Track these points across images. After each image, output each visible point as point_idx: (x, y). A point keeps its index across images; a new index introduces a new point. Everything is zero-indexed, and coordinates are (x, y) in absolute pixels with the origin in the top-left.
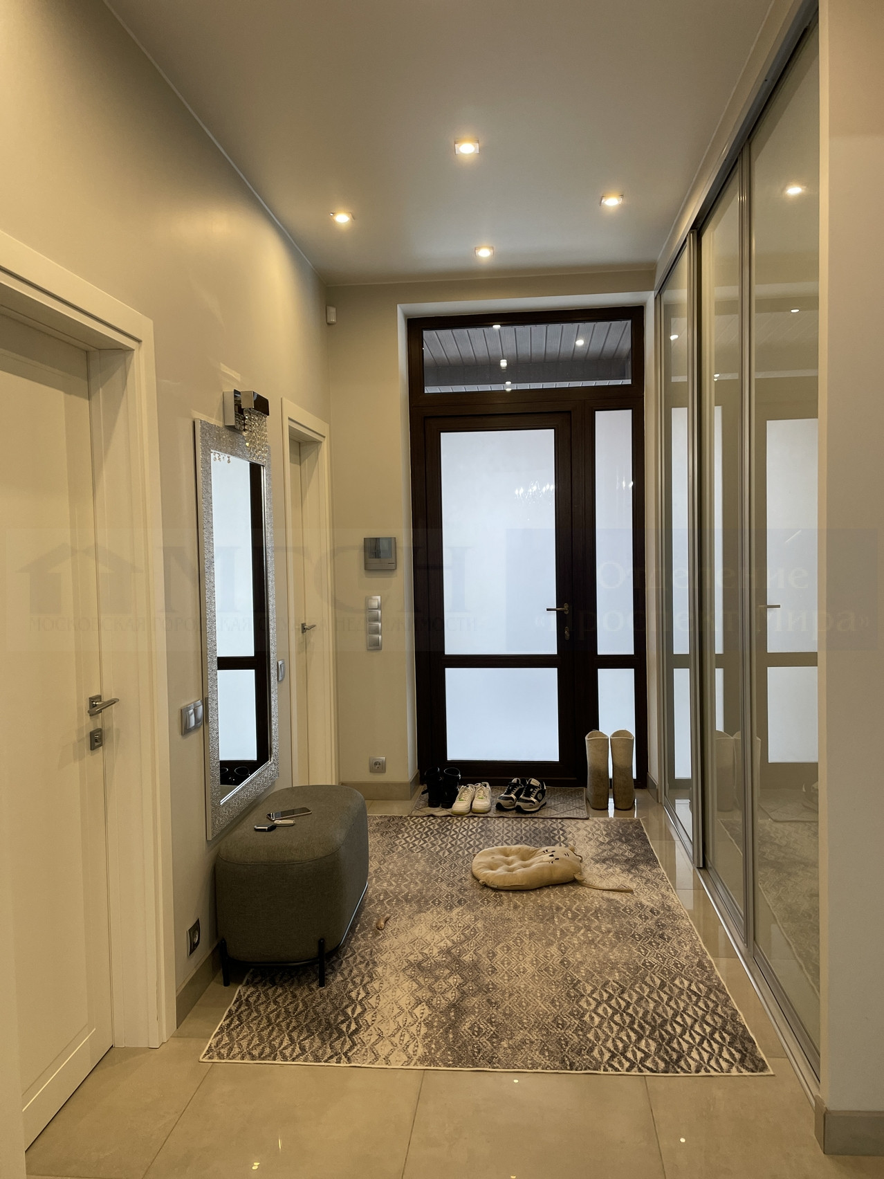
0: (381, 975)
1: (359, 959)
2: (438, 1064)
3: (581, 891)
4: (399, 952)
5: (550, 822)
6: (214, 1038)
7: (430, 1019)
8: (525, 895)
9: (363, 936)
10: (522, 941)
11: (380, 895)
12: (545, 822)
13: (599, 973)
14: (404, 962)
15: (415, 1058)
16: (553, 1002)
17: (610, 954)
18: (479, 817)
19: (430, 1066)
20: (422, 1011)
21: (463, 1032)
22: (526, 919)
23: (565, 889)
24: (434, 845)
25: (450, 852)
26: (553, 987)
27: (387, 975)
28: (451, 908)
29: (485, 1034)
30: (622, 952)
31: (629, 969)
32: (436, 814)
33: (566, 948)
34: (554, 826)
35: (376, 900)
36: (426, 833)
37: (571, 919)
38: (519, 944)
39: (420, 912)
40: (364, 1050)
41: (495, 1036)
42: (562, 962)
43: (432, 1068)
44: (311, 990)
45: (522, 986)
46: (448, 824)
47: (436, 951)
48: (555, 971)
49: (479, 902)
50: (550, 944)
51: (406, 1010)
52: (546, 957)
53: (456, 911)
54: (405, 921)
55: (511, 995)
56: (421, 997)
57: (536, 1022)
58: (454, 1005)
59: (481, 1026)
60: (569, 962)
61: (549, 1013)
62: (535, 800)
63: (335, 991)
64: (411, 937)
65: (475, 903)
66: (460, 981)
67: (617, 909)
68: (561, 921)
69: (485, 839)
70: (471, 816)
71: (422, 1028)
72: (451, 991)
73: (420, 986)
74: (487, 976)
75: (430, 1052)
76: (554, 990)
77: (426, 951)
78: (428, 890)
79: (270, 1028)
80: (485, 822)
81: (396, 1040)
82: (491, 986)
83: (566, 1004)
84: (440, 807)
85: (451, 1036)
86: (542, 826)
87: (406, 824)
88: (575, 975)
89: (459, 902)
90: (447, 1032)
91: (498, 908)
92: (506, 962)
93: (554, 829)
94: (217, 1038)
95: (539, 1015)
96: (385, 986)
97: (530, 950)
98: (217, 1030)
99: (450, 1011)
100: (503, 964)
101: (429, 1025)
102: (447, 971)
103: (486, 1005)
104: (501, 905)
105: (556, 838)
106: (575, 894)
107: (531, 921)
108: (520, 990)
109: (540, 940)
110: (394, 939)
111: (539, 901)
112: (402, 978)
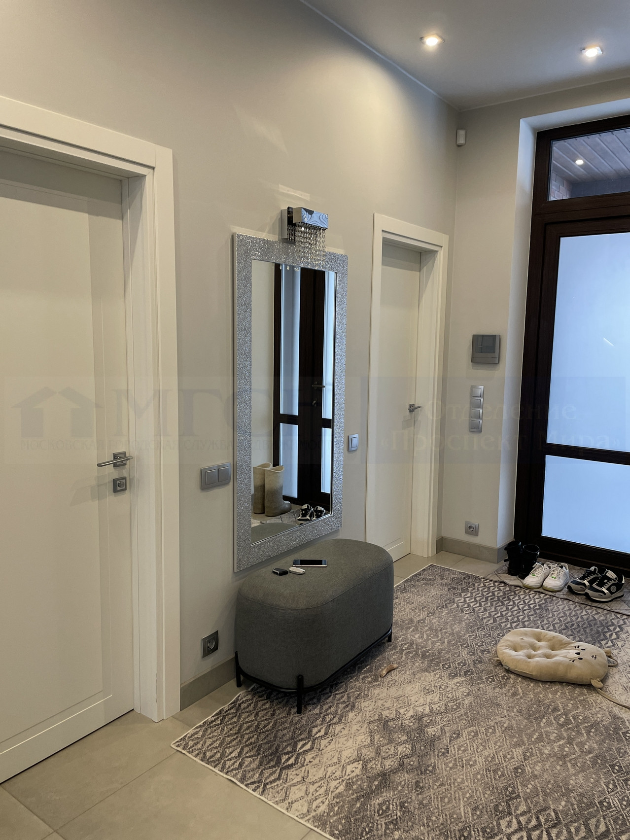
0: (349, 721)
1: (345, 698)
2: (326, 828)
3: (592, 697)
4: (380, 703)
5: (613, 616)
6: (194, 729)
7: (354, 780)
8: (532, 685)
9: (364, 679)
10: (494, 732)
11: (405, 644)
12: (608, 616)
13: (546, 795)
14: (377, 715)
15: (313, 814)
16: (476, 809)
17: (574, 778)
18: (546, 595)
19: (318, 828)
20: (355, 770)
21: (371, 806)
22: (515, 710)
23: (577, 691)
24: (485, 610)
25: (495, 621)
26: (488, 792)
27: (354, 722)
28: (456, 675)
29: (388, 816)
30: (587, 779)
31: (580, 802)
32: (507, 582)
33: (532, 755)
34: (615, 622)
35: (399, 648)
36: (487, 599)
37: (561, 725)
38: (489, 734)
39: (426, 670)
40: (281, 788)
41: (395, 823)
42: (516, 769)
43: (318, 830)
44: (289, 713)
45: (459, 780)
46: (513, 593)
47: (411, 713)
48: (503, 775)
49: (484, 678)
50: (518, 745)
51: (343, 762)
52: (505, 757)
53: (458, 680)
54: (407, 675)
55: (442, 785)
56: (363, 755)
57: (442, 824)
58: (385, 774)
59: (391, 806)
60: (523, 771)
61: (463, 819)
62: (606, 591)
63: (304, 722)
64: (400, 693)
65: (480, 678)
66: (408, 752)
67: (617, 730)
68: (549, 724)
69: (535, 617)
70: (539, 592)
71: (342, 786)
72: (392, 759)
73: (372, 743)
74: (434, 756)
75: (328, 814)
76: (486, 796)
77: (402, 711)
78: (448, 652)
79: (235, 737)
80: (549, 600)
81: (312, 788)
82: (430, 768)
83: (486, 817)
84: (517, 576)
85: (358, 805)
86: (602, 618)
87: (476, 585)
88: (520, 788)
89: (466, 673)
90: (358, 799)
91: (497, 690)
92: (462, 749)
93: (613, 624)
94: (195, 731)
95: (451, 817)
96: (345, 732)
97: (495, 744)
98: (201, 723)
99: (376, 779)
100: (459, 749)
101: (349, 785)
102: (405, 738)
103: (412, 787)
104: (501, 688)
105: (608, 635)
106: (584, 700)
107: (517, 714)
108: (454, 783)
109: (511, 737)
110: (386, 689)
111: (541, 696)
112: (363, 730)
